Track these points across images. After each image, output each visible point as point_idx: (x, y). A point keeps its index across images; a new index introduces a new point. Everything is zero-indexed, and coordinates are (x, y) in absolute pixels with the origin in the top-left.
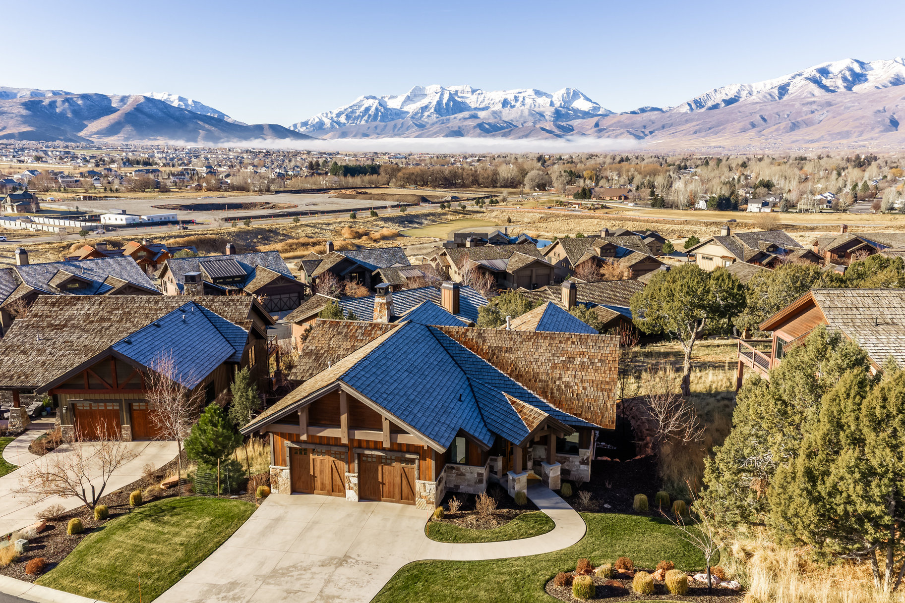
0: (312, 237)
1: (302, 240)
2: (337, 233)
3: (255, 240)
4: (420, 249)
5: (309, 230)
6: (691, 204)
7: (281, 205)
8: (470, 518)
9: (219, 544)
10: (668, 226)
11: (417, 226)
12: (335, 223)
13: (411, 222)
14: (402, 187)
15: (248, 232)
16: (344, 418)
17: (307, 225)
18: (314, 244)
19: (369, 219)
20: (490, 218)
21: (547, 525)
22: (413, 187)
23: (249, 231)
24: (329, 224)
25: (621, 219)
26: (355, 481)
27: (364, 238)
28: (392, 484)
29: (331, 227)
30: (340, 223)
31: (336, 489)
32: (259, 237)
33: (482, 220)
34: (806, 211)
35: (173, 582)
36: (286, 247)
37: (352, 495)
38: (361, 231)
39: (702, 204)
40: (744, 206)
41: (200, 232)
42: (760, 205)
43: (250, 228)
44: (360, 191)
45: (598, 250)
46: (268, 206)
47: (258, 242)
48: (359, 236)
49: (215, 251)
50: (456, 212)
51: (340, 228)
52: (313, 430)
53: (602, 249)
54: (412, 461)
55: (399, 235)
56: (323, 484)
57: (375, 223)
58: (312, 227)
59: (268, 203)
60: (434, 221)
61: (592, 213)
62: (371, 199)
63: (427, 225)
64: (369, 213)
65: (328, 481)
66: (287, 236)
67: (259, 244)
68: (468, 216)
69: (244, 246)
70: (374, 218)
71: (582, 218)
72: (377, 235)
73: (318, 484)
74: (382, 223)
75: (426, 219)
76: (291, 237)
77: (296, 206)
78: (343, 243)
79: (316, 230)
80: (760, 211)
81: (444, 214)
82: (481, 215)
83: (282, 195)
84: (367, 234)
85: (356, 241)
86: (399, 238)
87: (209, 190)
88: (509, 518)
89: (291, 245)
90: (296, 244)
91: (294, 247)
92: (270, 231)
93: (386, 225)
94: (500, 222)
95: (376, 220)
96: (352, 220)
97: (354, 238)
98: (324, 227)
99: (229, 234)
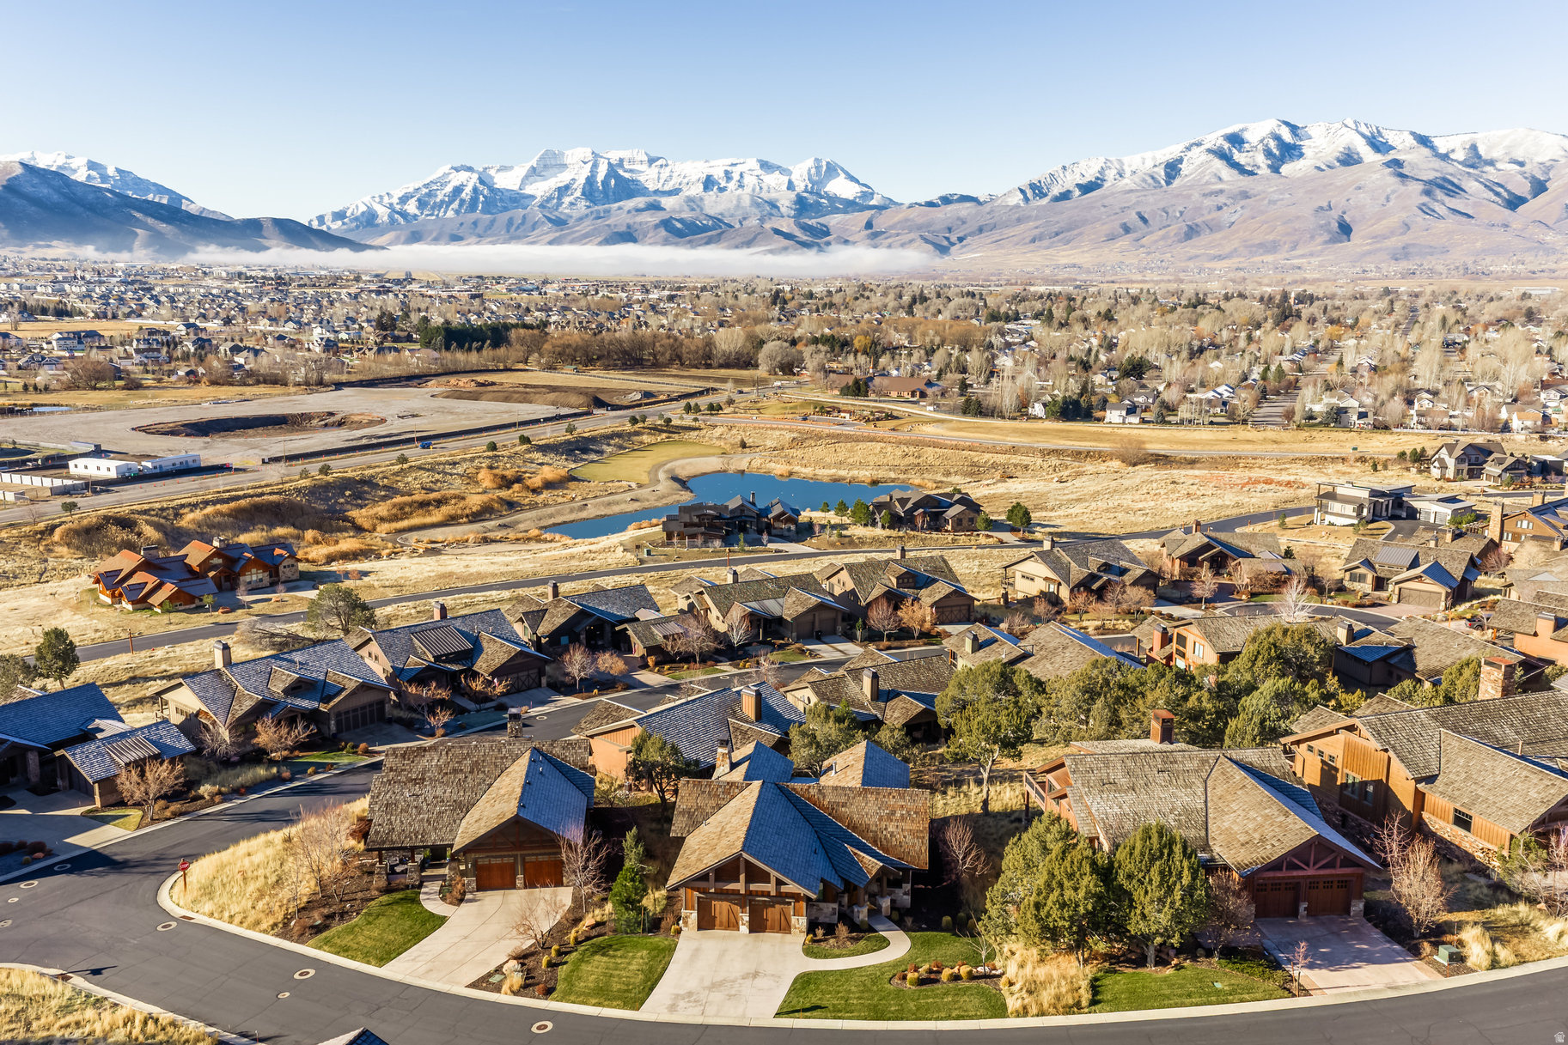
0: (432, 490)
1: (418, 497)
2: (471, 479)
3: (342, 500)
4: (609, 504)
5: (425, 477)
6: (1022, 409)
7: (356, 418)
8: (832, 941)
9: (665, 969)
10: (987, 456)
11: (593, 457)
12: (465, 460)
13: (585, 451)
14: (551, 368)
15: (327, 487)
16: (742, 877)
17: (420, 468)
18: (440, 503)
19: (518, 449)
20: (711, 439)
21: (884, 943)
22: (569, 369)
23: (329, 483)
24: (455, 464)
25: (916, 444)
26: (747, 919)
27: (516, 486)
28: (773, 920)
29: (460, 470)
30: (472, 460)
31: (732, 925)
32: (347, 493)
33: (699, 444)
34: (1190, 421)
35: (648, 995)
36: (394, 511)
37: (744, 929)
38: (509, 473)
39: (1038, 410)
40: (1099, 414)
41: (251, 492)
42: (1124, 413)
43: (329, 478)
44: (481, 378)
45: (894, 581)
46: (332, 419)
47: (347, 503)
48: (506, 483)
49: (282, 524)
50: (655, 429)
51: (474, 471)
52: (720, 885)
54: (789, 903)
55: (571, 478)
56: (721, 923)
57: (527, 456)
58: (428, 470)
59: (331, 414)
60: (621, 447)
61: (868, 429)
62: (506, 400)
63: (612, 455)
64: (513, 435)
65: (725, 919)
66: (392, 491)
67: (349, 507)
68: (676, 437)
69: (325, 511)
70: (525, 447)
72: (536, 481)
73: (717, 922)
74: (537, 456)
75: (609, 445)
76: (396, 492)
77: (383, 421)
78: (485, 498)
79: (437, 477)
80: (1124, 423)
81: (637, 433)
82: (696, 433)
83: (347, 391)
84: (519, 480)
85: (504, 494)
86: (572, 484)
87: (214, 383)
88: (857, 940)
89: (401, 507)
90: (410, 504)
91: (407, 509)
92: (363, 482)
93: (546, 459)
94: (728, 447)
95: (528, 451)
96: (490, 454)
97: (500, 487)
98: (448, 468)
99: (298, 490)
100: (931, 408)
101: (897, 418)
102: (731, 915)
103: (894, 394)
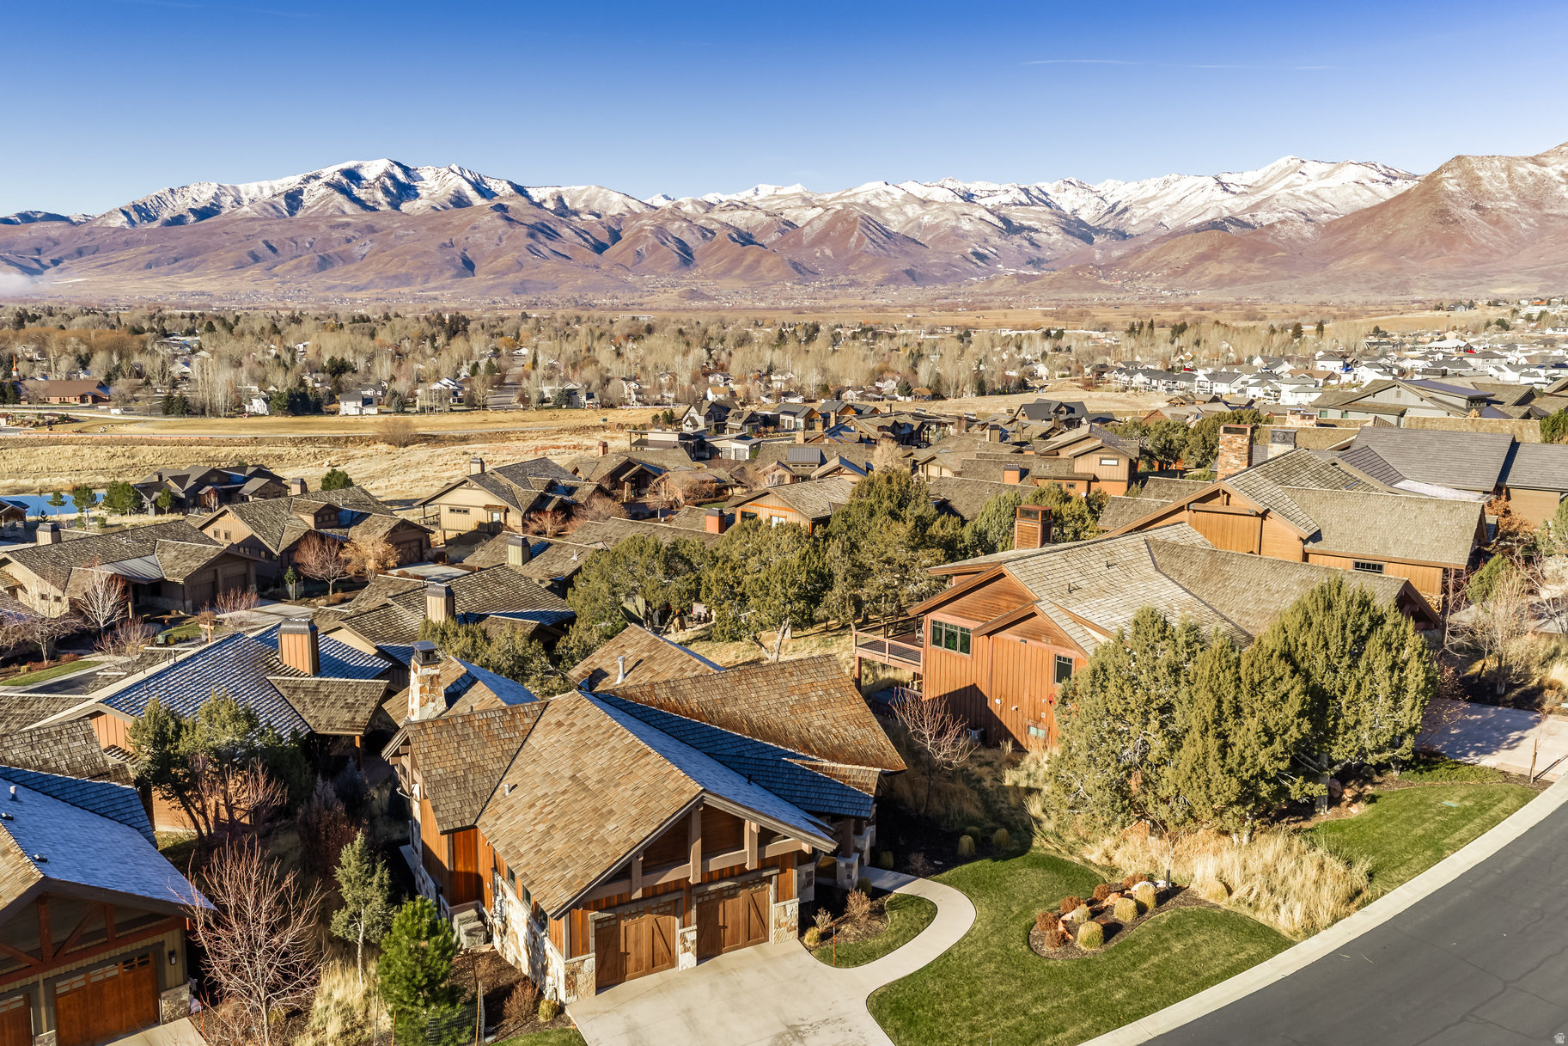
6: (237, 408)
10: (225, 450)
16: (696, 847)
21: (924, 904)
25: (124, 443)
26: (693, 936)
28: (736, 924)
34: (431, 409)
37: (687, 959)
39: (258, 405)
40: (332, 407)
42: (360, 404)
45: (310, 520)
52: (650, 879)
53: (316, 515)
56: (639, 961)
61: (44, 433)
65: (645, 952)
71: (34, 444)
73: (631, 964)
80: (361, 414)
100: (118, 411)
101: (77, 421)
102: (658, 940)
103: (55, 400)
